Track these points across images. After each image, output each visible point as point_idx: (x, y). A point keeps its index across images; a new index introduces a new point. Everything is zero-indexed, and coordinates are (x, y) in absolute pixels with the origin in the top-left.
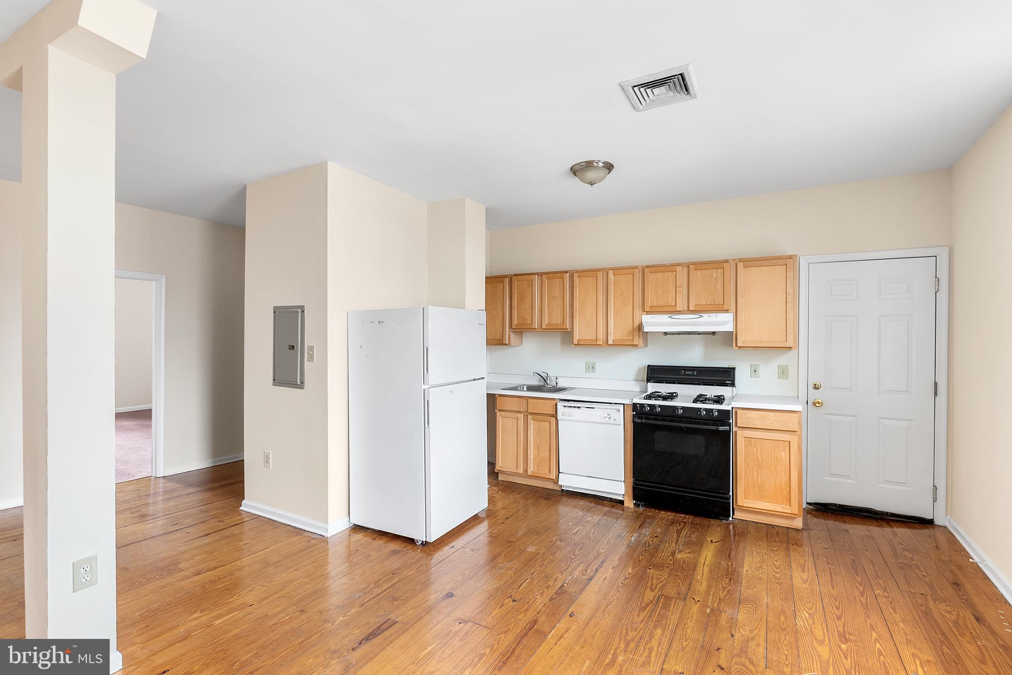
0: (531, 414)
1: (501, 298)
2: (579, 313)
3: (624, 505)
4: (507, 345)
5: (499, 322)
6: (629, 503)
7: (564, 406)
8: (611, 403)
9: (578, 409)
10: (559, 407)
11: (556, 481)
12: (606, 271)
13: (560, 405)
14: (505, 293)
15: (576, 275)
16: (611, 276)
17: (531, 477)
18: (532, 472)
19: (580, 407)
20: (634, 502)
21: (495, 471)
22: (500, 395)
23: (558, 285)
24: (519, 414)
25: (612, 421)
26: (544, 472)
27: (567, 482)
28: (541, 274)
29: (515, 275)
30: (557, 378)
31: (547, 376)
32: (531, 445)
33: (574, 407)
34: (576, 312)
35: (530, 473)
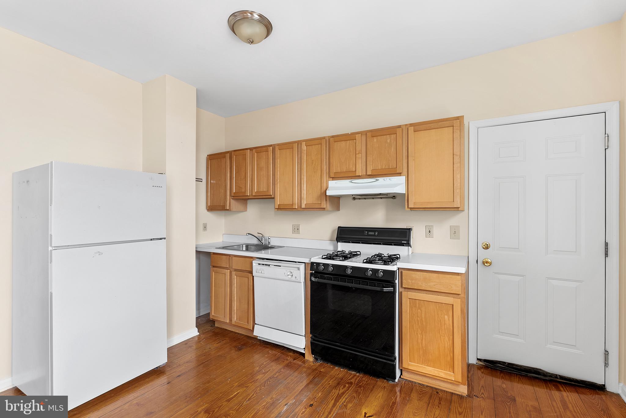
0: (236, 270)
1: (224, 171)
2: (280, 181)
3: (305, 358)
4: (227, 210)
5: (223, 191)
6: (309, 357)
7: (260, 264)
8: (295, 262)
9: (267, 267)
10: (254, 264)
11: (253, 331)
12: (299, 143)
13: (255, 263)
14: (226, 166)
15: (277, 148)
16: (304, 148)
17: (235, 326)
18: (235, 322)
19: (269, 265)
20: (313, 356)
21: (210, 319)
22: (214, 253)
23: (264, 157)
24: (226, 270)
25: (293, 278)
26: (244, 324)
27: (260, 332)
28: (251, 149)
29: (235, 151)
30: (269, 239)
31: (262, 237)
32: (234, 298)
33: (266, 265)
34: (277, 180)
35: (233, 323)
